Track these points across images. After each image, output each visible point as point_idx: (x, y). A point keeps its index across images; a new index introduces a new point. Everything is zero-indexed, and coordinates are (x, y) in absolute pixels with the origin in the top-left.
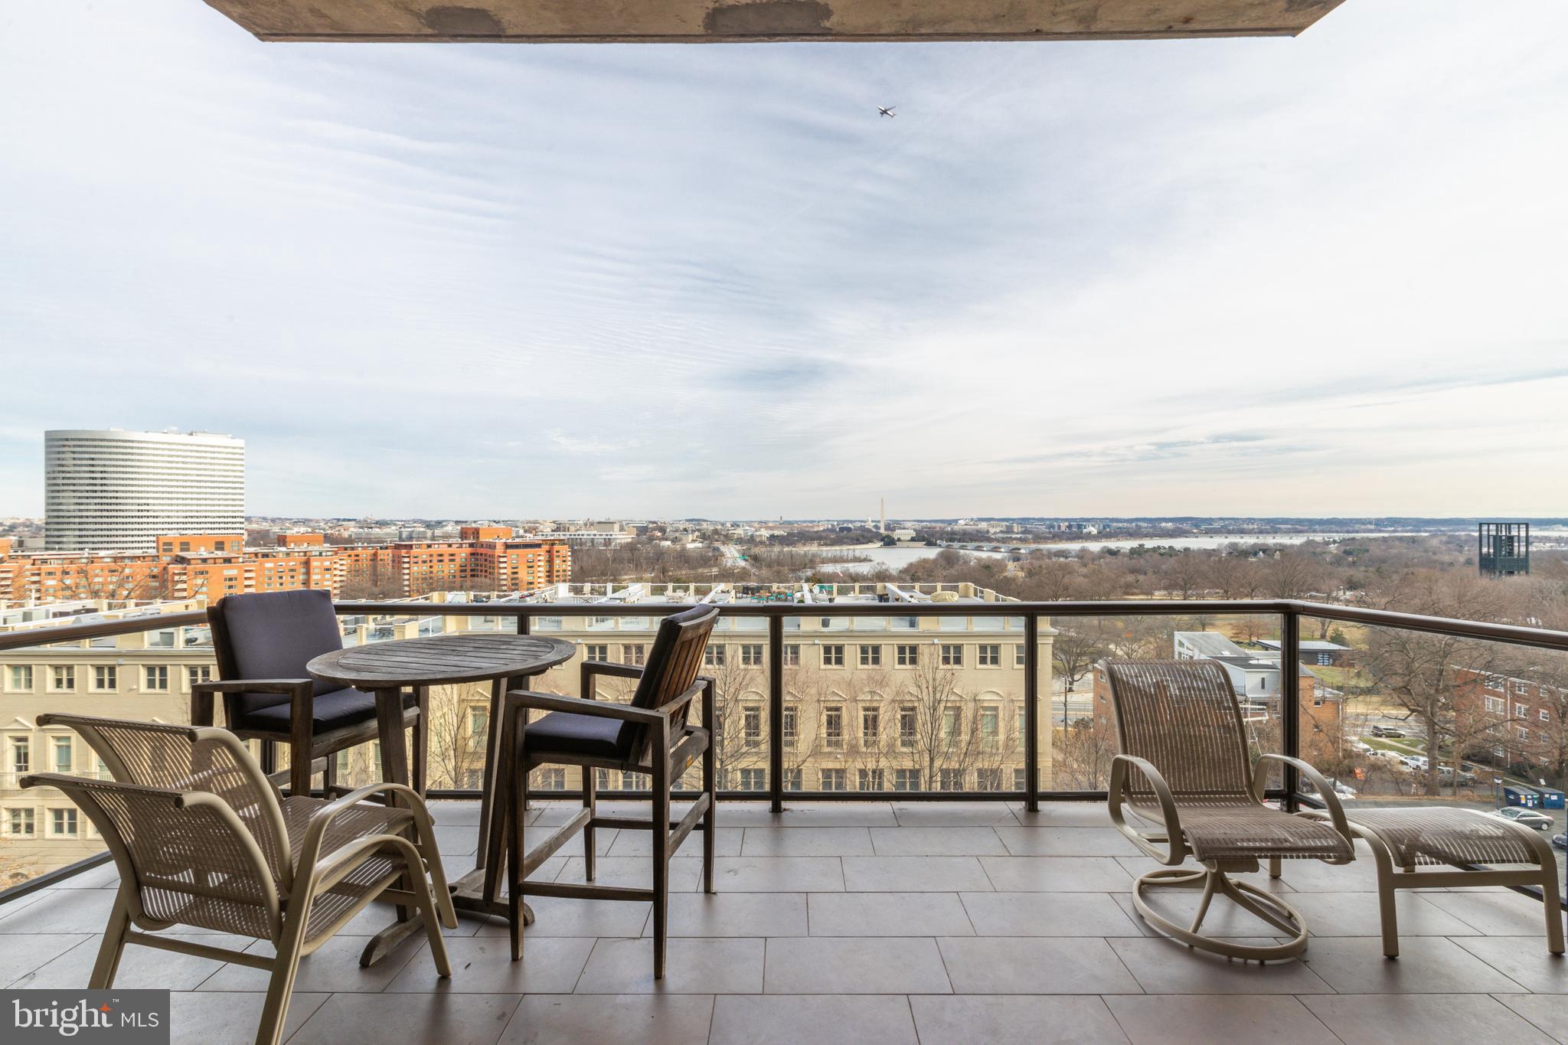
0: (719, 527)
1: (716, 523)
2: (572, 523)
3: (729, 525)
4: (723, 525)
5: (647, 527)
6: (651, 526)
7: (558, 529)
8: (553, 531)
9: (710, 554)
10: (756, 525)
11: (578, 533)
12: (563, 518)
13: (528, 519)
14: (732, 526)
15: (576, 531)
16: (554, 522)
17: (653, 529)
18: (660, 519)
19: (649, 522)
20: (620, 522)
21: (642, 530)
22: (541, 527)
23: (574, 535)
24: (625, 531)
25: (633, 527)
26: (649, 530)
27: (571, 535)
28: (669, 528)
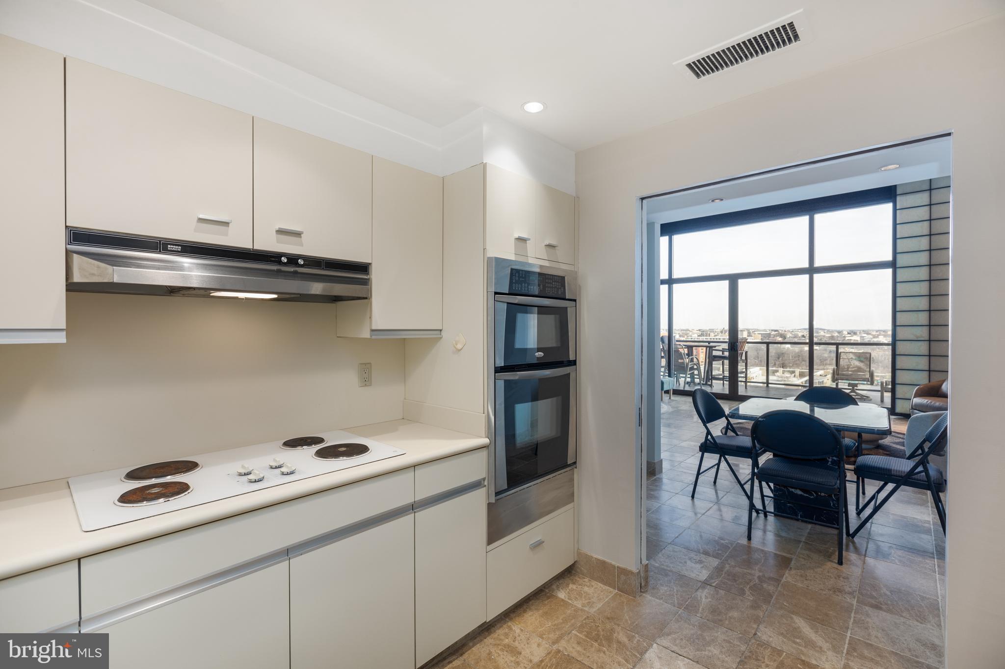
0: (836, 334)
1: (832, 331)
2: (712, 331)
3: (845, 333)
4: (839, 332)
5: (770, 334)
6: (773, 333)
7: (702, 335)
8: (698, 336)
9: (826, 355)
10: (874, 333)
11: (716, 337)
12: (705, 327)
13: (681, 328)
14: (848, 333)
15: (715, 336)
16: (699, 330)
17: (775, 336)
18: (782, 329)
19: (772, 330)
20: (748, 330)
21: (766, 336)
22: (691, 333)
23: (714, 339)
24: (752, 337)
25: (759, 334)
26: (772, 336)
27: (711, 339)
28: (789, 335)
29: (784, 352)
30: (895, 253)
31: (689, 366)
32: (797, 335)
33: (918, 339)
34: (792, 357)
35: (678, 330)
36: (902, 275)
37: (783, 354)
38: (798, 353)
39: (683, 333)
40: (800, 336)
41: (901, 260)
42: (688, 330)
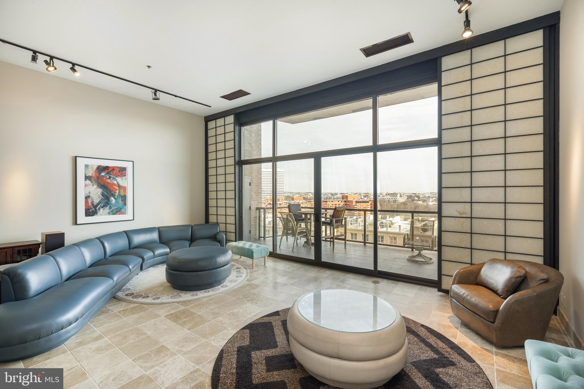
5: (411, 195)
6: (413, 195)
15: (383, 197)
17: (414, 197)
18: (417, 193)
19: (413, 194)
20: (400, 193)
21: (409, 197)
22: (370, 195)
23: (382, 198)
24: (402, 197)
25: (406, 195)
26: (412, 197)
27: (380, 198)
28: (421, 196)
29: (418, 205)
30: (440, 129)
31: (298, 231)
32: (426, 196)
33: (461, 216)
34: (423, 208)
35: (363, 193)
36: (447, 151)
37: (418, 206)
38: (426, 206)
39: (365, 195)
40: (427, 197)
41: (447, 137)
42: (368, 193)
